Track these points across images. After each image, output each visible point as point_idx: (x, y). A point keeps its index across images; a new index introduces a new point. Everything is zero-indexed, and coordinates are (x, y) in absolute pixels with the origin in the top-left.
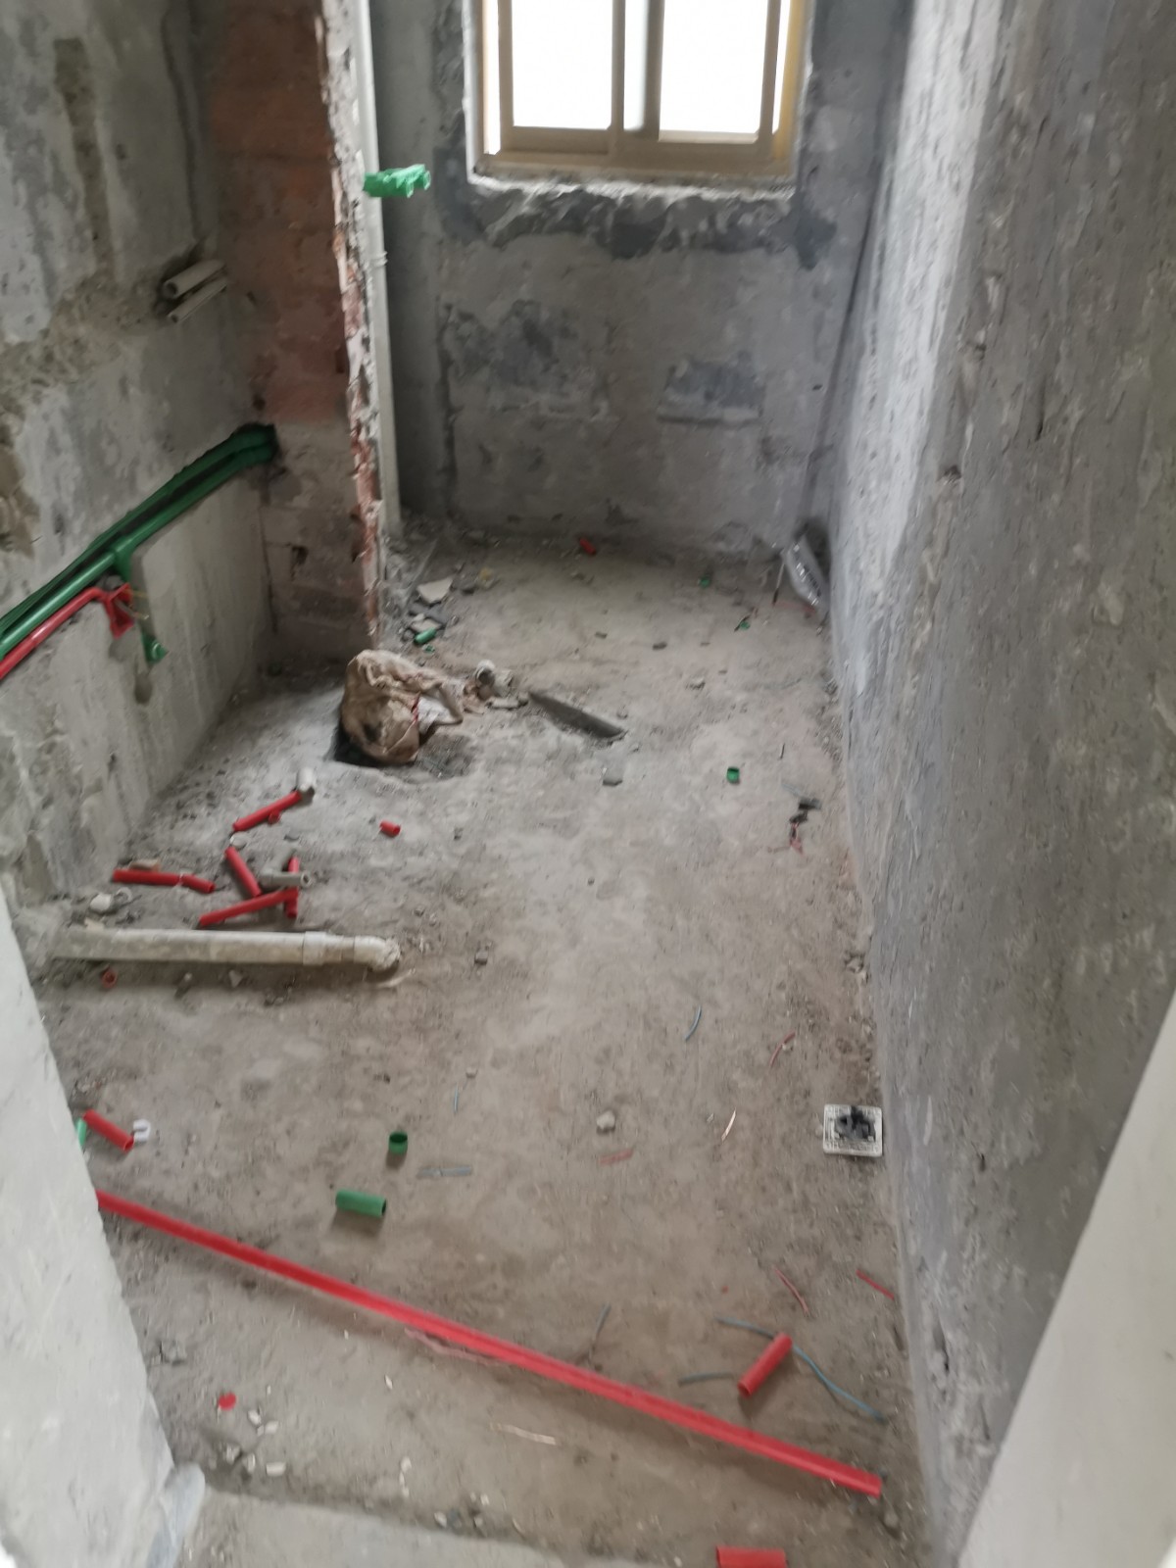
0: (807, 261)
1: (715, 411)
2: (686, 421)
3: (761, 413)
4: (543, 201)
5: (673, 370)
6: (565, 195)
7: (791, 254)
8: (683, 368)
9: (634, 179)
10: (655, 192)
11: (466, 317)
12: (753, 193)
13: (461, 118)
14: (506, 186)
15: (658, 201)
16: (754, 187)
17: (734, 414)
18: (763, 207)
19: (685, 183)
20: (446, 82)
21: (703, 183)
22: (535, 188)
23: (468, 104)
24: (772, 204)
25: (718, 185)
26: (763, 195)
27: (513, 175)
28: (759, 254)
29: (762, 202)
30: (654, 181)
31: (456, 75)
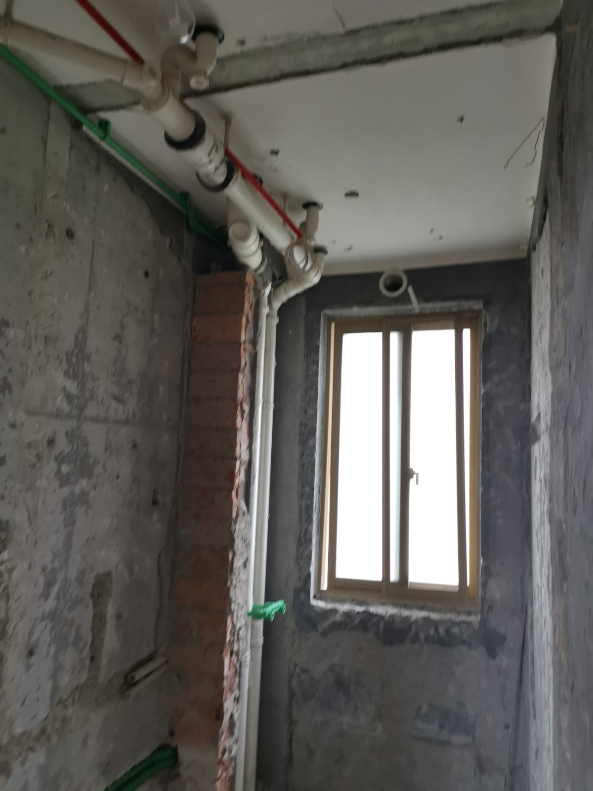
0: (492, 653)
1: (445, 736)
2: (429, 740)
3: (474, 740)
4: (348, 615)
5: (419, 709)
6: (358, 613)
7: (482, 649)
8: (425, 709)
9: (395, 605)
10: (406, 613)
11: (305, 671)
12: (459, 616)
13: (309, 575)
14: (329, 606)
15: (407, 618)
16: (459, 613)
17: (458, 739)
18: (464, 625)
19: (422, 608)
20: (303, 559)
21: (432, 609)
22: (344, 608)
23: (313, 569)
24: (469, 624)
25: (440, 611)
26: (463, 618)
27: (334, 600)
28: (464, 648)
29: (463, 622)
30: (406, 606)
31: (307, 556)
